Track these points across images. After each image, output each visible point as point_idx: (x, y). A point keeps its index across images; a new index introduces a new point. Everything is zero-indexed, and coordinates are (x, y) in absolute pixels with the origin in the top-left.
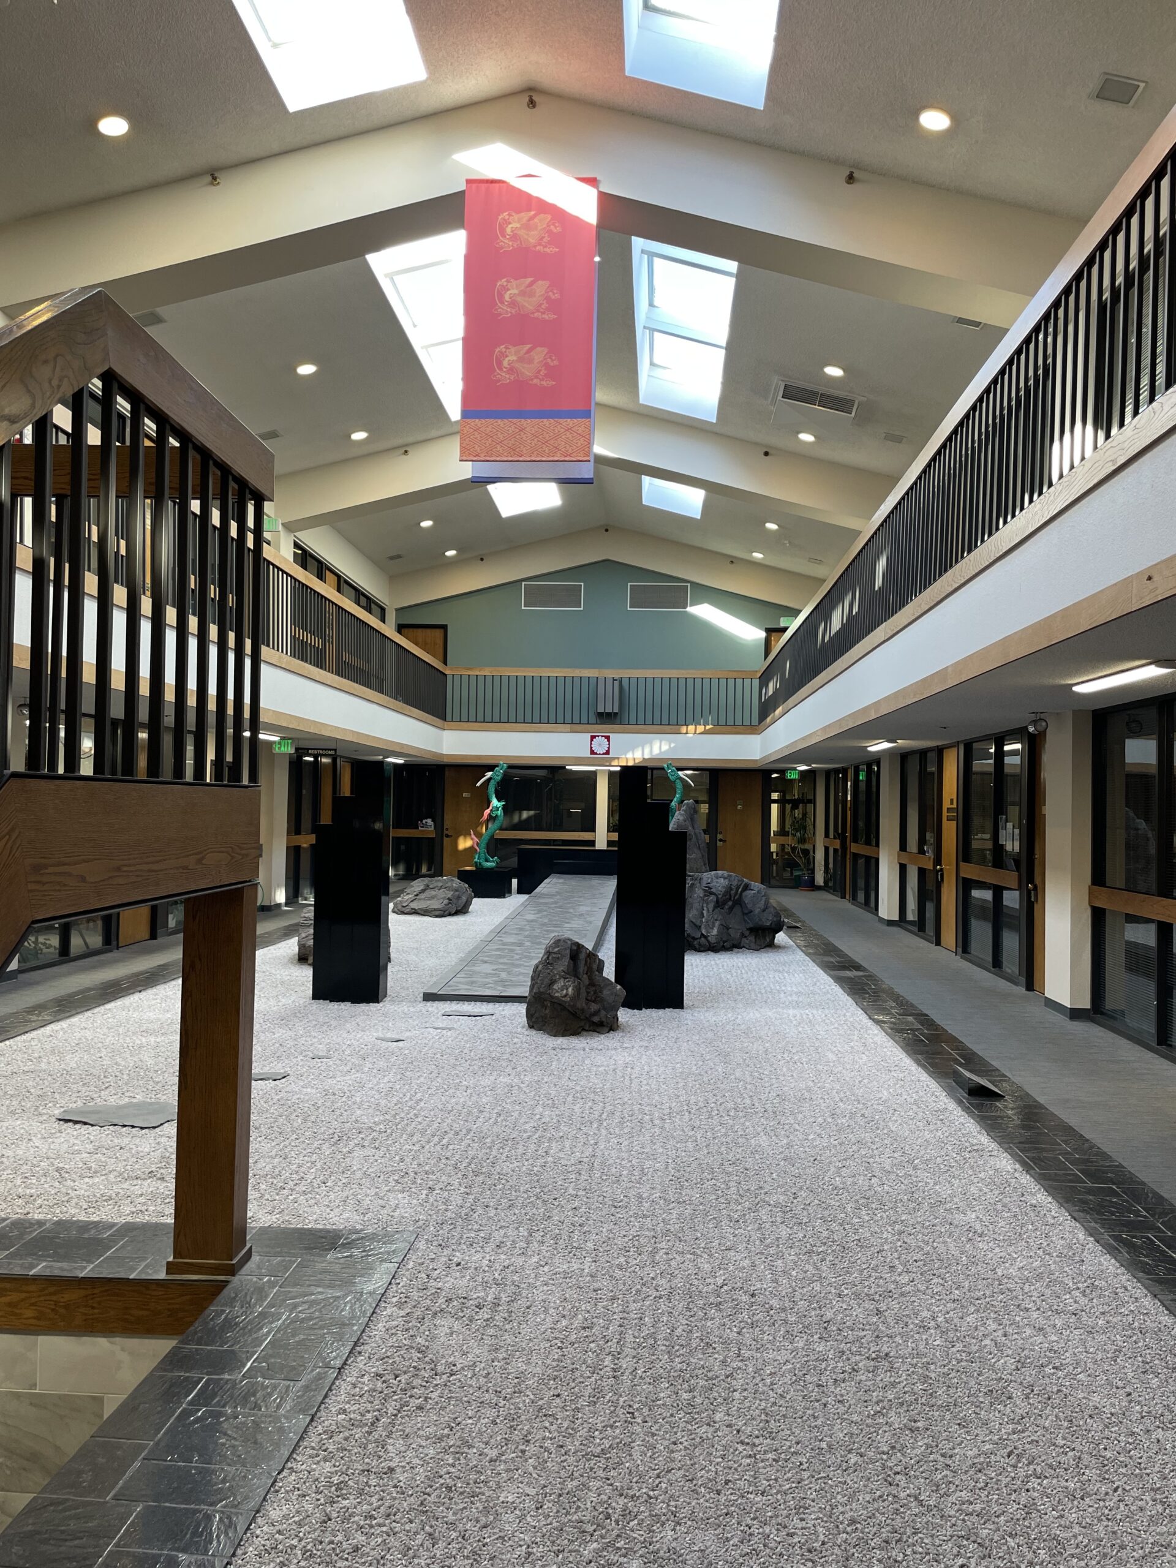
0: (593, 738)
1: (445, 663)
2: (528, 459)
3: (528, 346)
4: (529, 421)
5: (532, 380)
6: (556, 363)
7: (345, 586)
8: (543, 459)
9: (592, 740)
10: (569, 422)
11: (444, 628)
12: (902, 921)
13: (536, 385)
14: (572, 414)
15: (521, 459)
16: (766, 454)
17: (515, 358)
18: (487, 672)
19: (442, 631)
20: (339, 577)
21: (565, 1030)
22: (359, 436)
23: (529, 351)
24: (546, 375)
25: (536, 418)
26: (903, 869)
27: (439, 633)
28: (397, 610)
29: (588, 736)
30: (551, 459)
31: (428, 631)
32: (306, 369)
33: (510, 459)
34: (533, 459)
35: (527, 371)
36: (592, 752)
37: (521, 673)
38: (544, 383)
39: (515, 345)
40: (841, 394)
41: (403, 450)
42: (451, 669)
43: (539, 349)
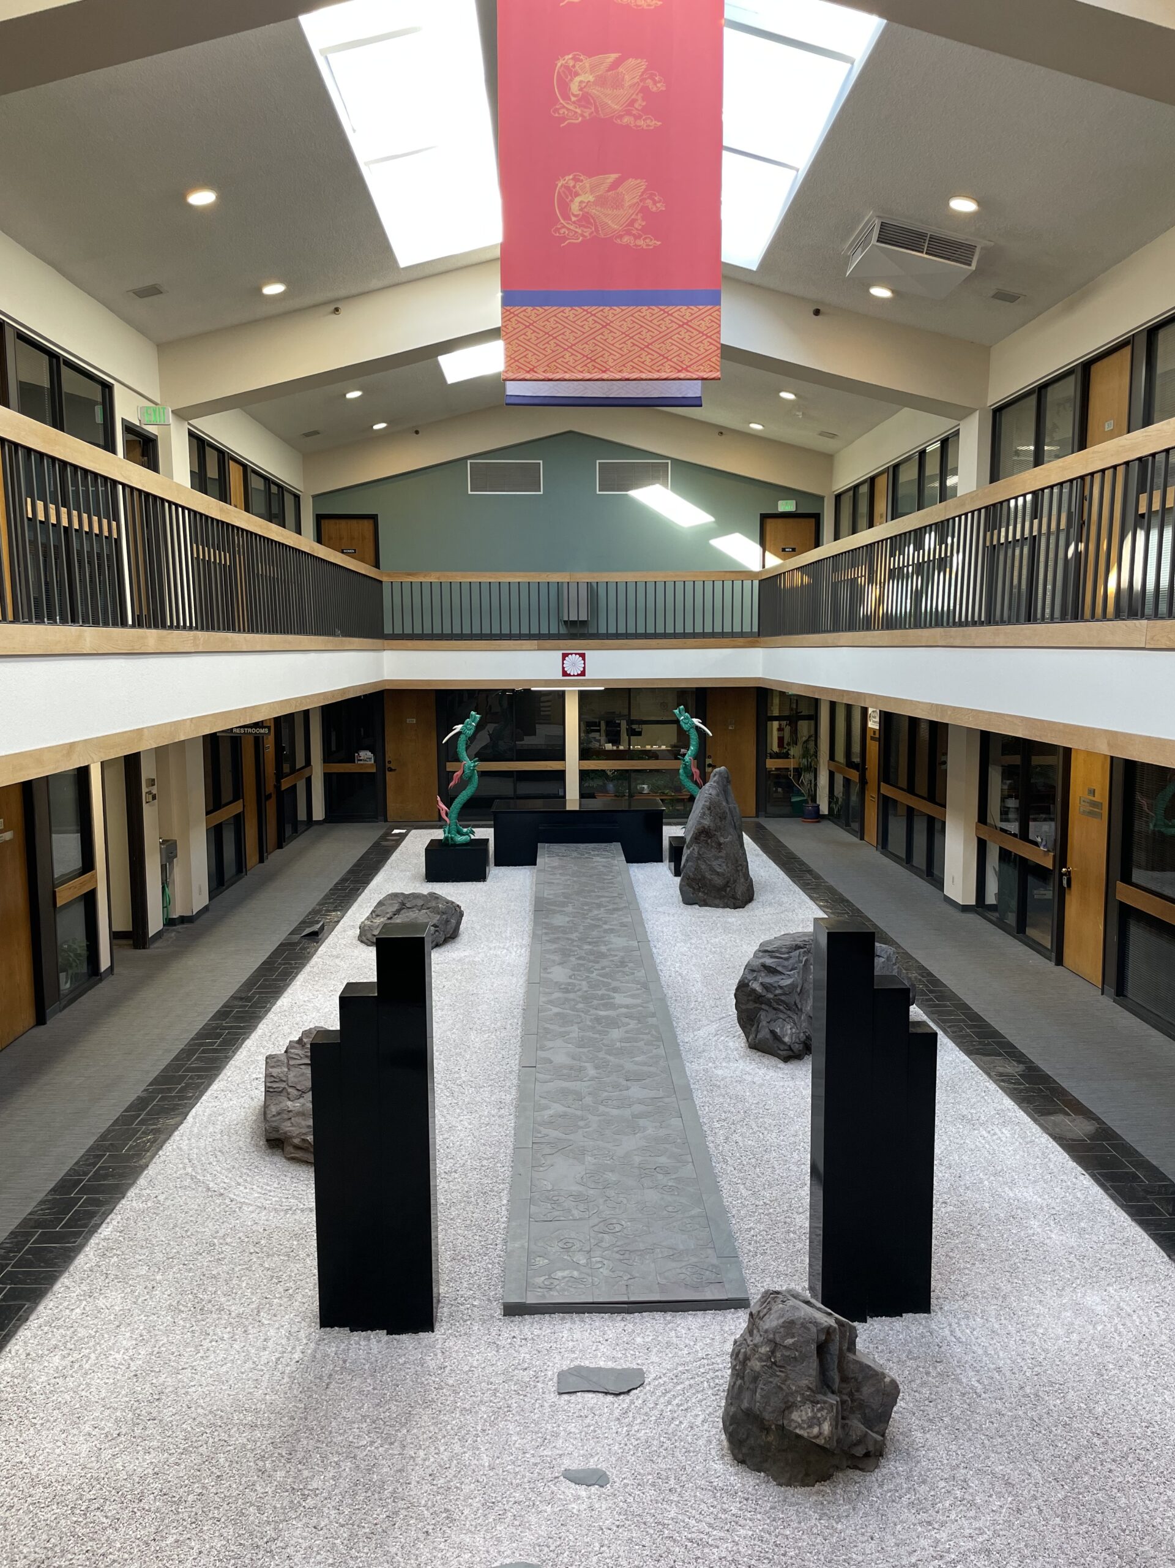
0: (565, 656)
1: (377, 565)
2: (618, 376)
3: (613, 177)
4: (618, 310)
5: (621, 237)
6: (661, 206)
7: (253, 474)
8: (644, 376)
9: (564, 659)
10: (685, 312)
11: (374, 518)
12: (981, 906)
13: (627, 246)
14: (690, 299)
15: (605, 376)
16: (817, 312)
17: (591, 198)
18: (433, 578)
19: (371, 521)
20: (245, 467)
21: (807, 1475)
22: (273, 289)
23: (614, 186)
24: (644, 230)
25: (629, 305)
26: (982, 846)
27: (367, 525)
28: (314, 497)
29: (559, 654)
30: (656, 376)
31: (354, 522)
32: (202, 198)
33: (588, 376)
34: (626, 375)
35: (612, 221)
36: (565, 674)
37: (475, 578)
38: (640, 242)
39: (590, 175)
40: (960, 237)
41: (332, 307)
42: (389, 575)
43: (631, 182)
